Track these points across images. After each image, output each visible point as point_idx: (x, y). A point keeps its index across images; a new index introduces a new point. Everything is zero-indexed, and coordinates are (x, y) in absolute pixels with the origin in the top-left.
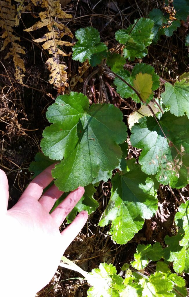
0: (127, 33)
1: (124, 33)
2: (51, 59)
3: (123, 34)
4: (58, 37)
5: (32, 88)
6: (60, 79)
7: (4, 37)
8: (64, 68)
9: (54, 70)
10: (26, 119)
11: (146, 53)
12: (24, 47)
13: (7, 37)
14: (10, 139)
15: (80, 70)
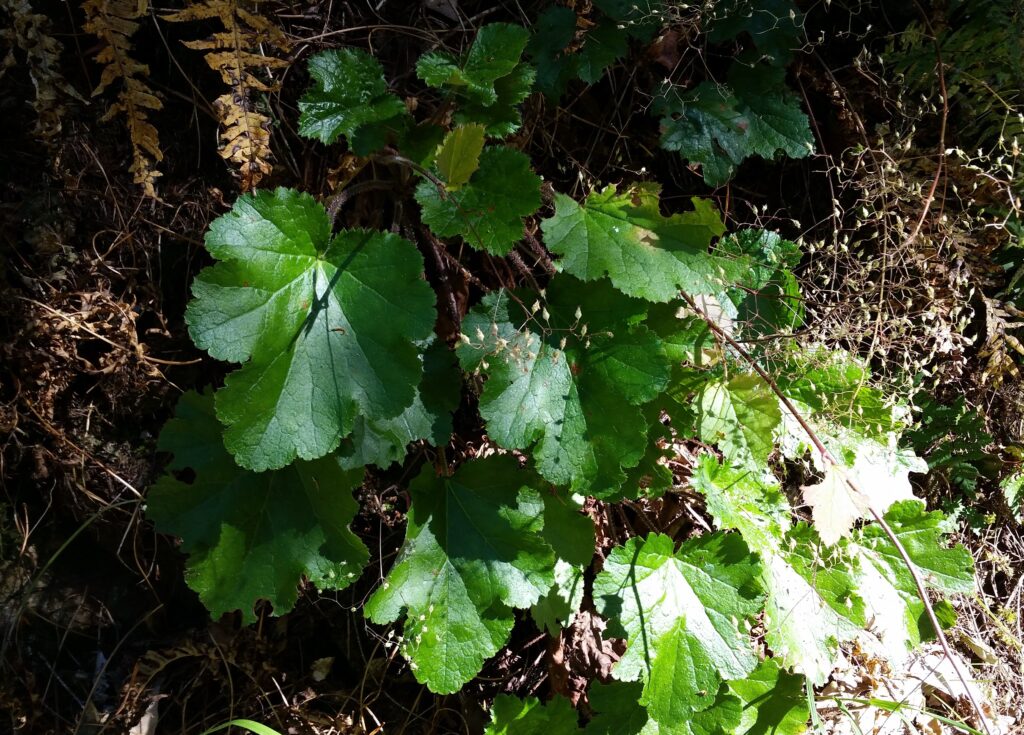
0: (454, 63)
1: (446, 61)
2: (228, 96)
3: (441, 64)
4: (248, 45)
5: (187, 239)
6: (248, 151)
7: (104, 61)
8: (262, 123)
9: (234, 125)
10: (164, 331)
11: (516, 123)
12: (158, 93)
13: (113, 62)
14: (114, 402)
15: (332, 178)
